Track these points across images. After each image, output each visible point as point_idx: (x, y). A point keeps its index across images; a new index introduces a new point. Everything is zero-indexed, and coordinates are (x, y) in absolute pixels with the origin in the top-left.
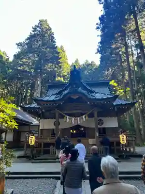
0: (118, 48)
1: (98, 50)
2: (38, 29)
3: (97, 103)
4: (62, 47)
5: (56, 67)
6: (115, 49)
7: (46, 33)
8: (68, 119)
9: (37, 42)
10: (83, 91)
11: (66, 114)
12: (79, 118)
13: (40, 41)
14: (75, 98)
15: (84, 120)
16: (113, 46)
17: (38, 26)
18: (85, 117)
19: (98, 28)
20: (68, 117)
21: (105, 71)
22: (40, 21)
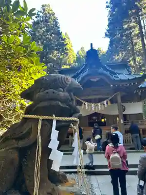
0: (131, 28)
1: (106, 34)
2: (41, 14)
3: (122, 85)
4: (66, 34)
5: (61, 55)
6: (127, 29)
7: (50, 18)
8: (87, 106)
9: (41, 29)
10: (105, 72)
11: (84, 100)
12: (99, 104)
13: (44, 27)
14: (95, 80)
15: (106, 106)
16: (126, 26)
17: (41, 12)
18: (107, 103)
19: (107, 7)
20: (86, 103)
21: (115, 55)
22: (43, 6)
